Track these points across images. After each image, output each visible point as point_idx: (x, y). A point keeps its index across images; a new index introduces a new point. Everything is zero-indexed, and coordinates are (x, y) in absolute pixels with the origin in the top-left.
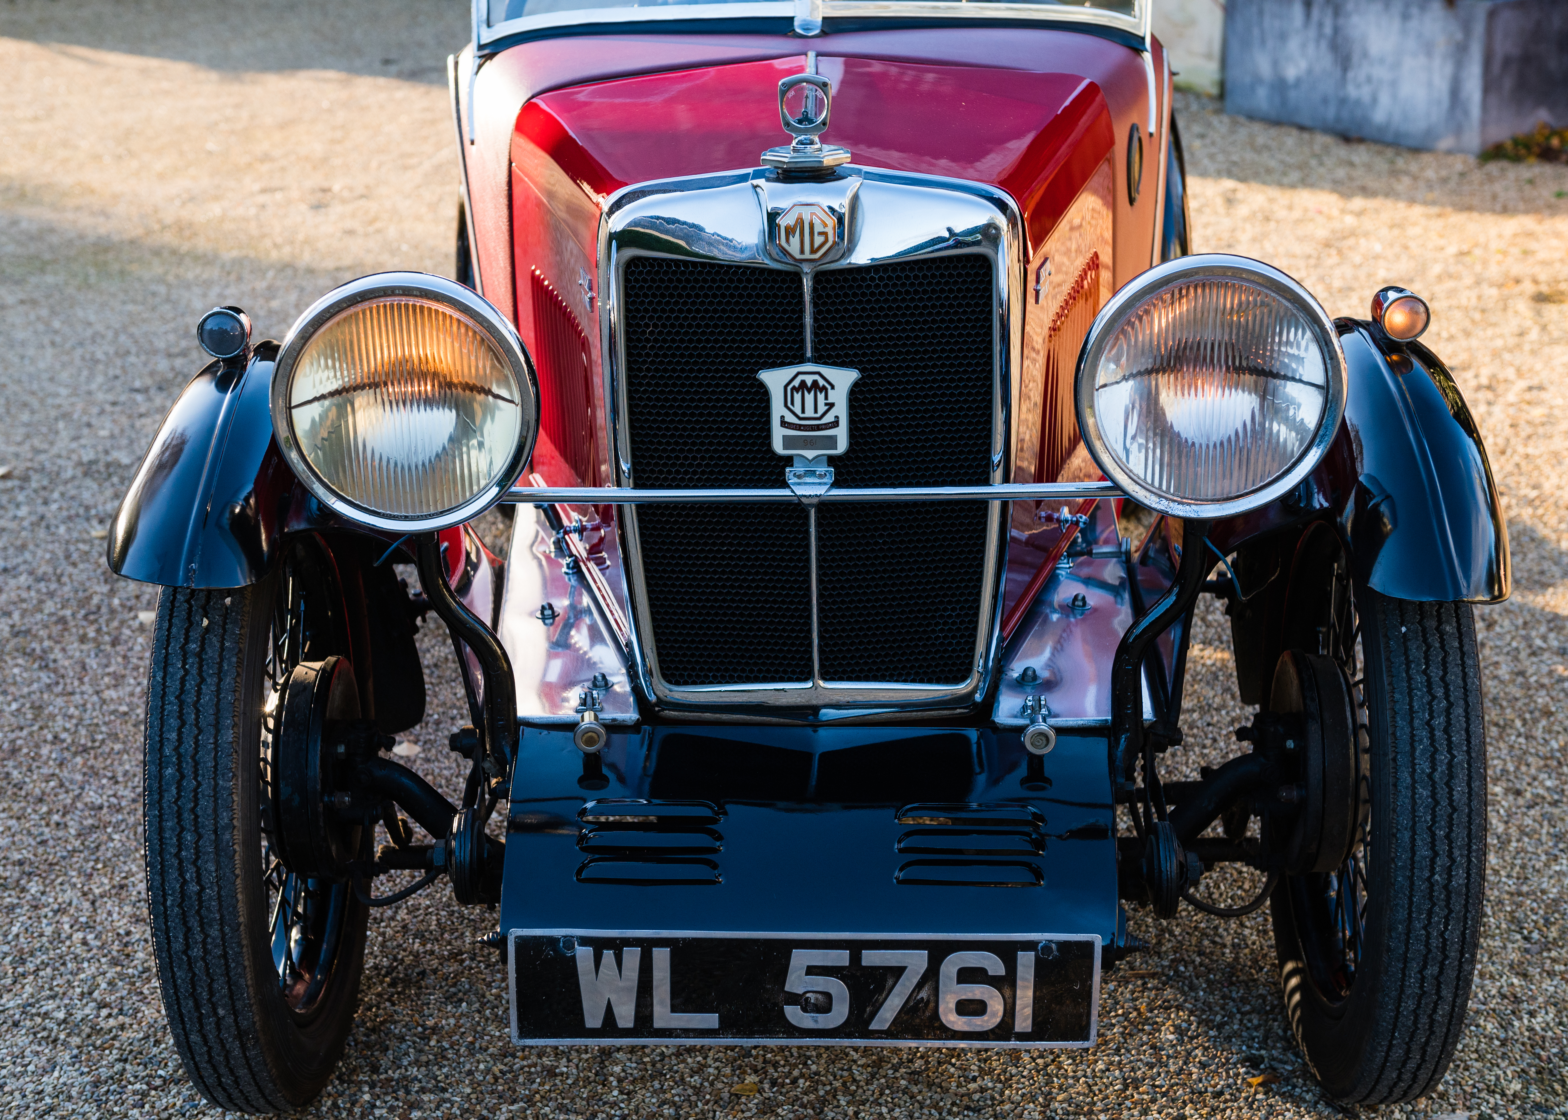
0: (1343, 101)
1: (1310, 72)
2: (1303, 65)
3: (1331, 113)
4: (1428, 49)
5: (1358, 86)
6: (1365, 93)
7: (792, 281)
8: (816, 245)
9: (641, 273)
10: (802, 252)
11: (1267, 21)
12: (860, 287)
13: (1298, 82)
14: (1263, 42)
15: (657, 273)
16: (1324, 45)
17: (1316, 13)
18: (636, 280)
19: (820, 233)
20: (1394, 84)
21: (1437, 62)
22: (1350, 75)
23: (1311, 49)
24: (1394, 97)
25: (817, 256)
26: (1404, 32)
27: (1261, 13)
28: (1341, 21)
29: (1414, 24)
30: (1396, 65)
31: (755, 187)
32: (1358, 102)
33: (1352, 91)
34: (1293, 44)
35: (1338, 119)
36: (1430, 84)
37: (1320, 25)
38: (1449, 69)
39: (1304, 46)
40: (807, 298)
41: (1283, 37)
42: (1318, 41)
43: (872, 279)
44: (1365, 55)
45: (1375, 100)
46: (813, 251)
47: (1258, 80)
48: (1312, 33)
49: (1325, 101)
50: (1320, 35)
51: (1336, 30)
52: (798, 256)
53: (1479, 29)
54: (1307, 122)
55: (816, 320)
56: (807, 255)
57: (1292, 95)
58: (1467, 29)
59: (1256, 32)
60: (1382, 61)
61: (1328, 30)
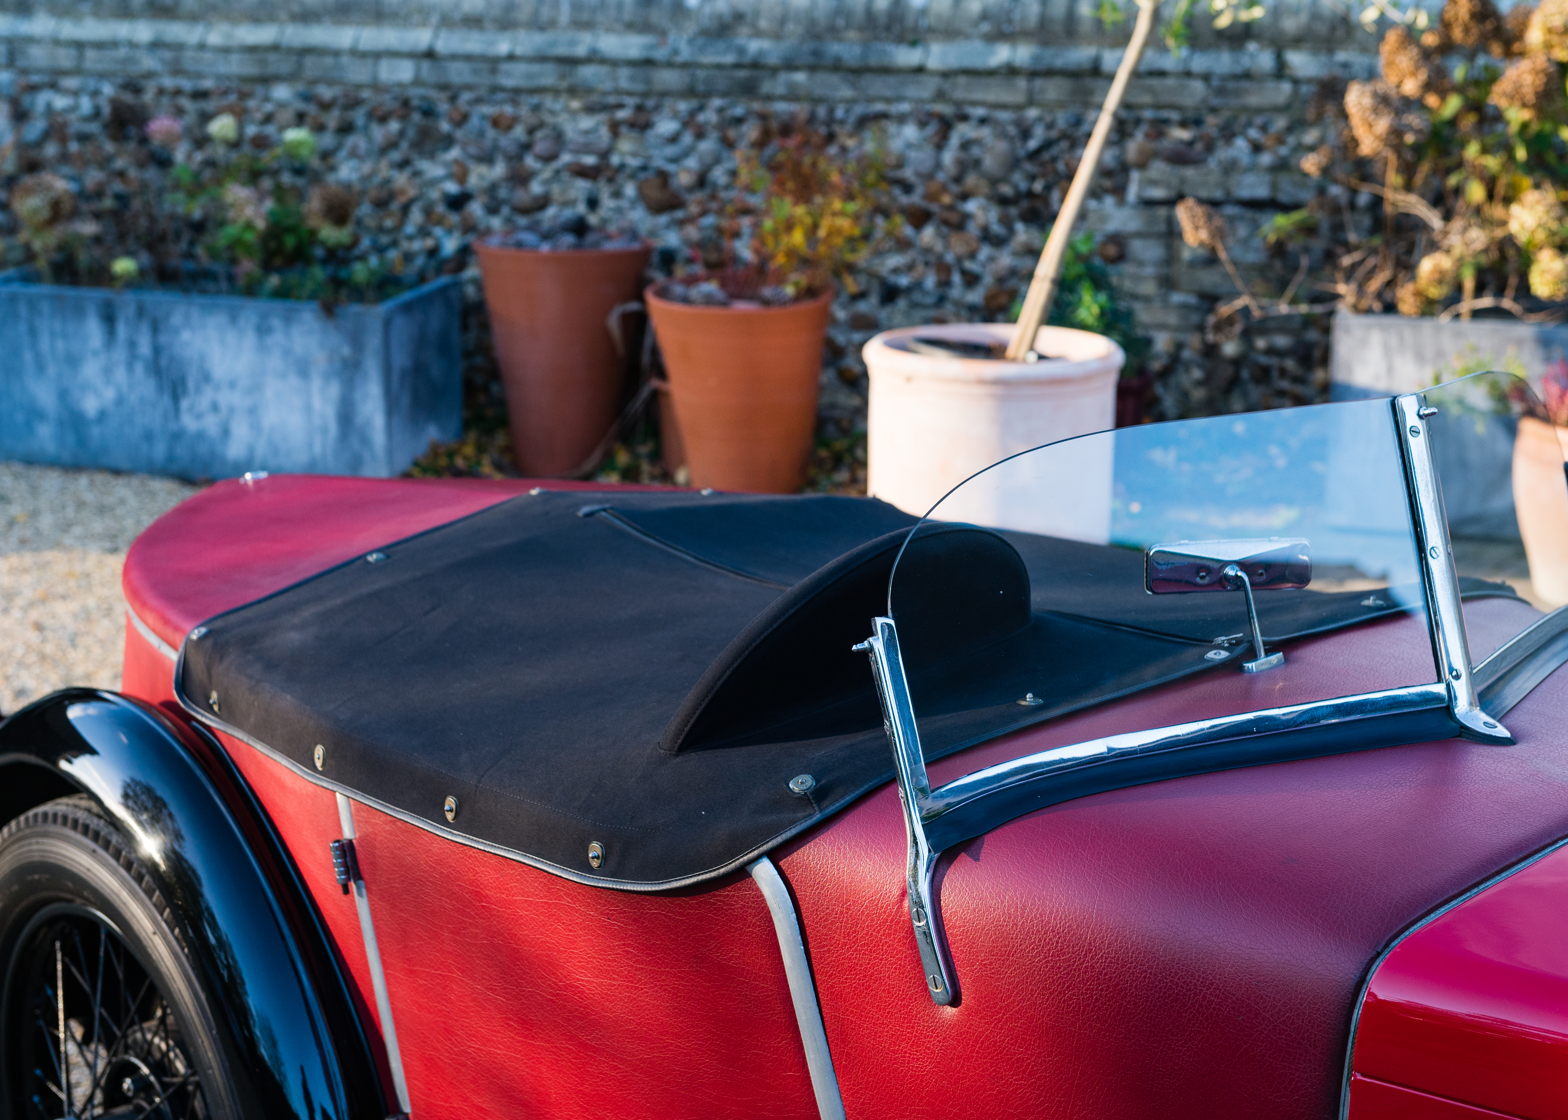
0: (177, 436)
1: (120, 401)
2: (109, 394)
3: (159, 451)
4: (303, 370)
5: (199, 416)
6: (211, 424)
11: (44, 343)
13: (102, 416)
14: (41, 368)
16: (139, 368)
17: (122, 330)
20: (253, 412)
21: (316, 383)
22: (185, 404)
23: (120, 374)
24: (256, 427)
26: (262, 348)
27: (33, 332)
28: (163, 339)
29: (277, 338)
30: (256, 388)
32: (200, 436)
33: (189, 423)
34: (91, 370)
35: (171, 458)
36: (308, 409)
37: (132, 345)
38: (334, 390)
39: (107, 371)
41: (73, 361)
42: (130, 366)
44: (206, 378)
45: (226, 432)
47: (35, 414)
48: (120, 354)
49: (149, 436)
50: (133, 357)
51: (157, 350)
53: (374, 341)
54: (123, 464)
57: (95, 432)
58: (357, 342)
59: (28, 356)
60: (232, 385)
61: (145, 348)
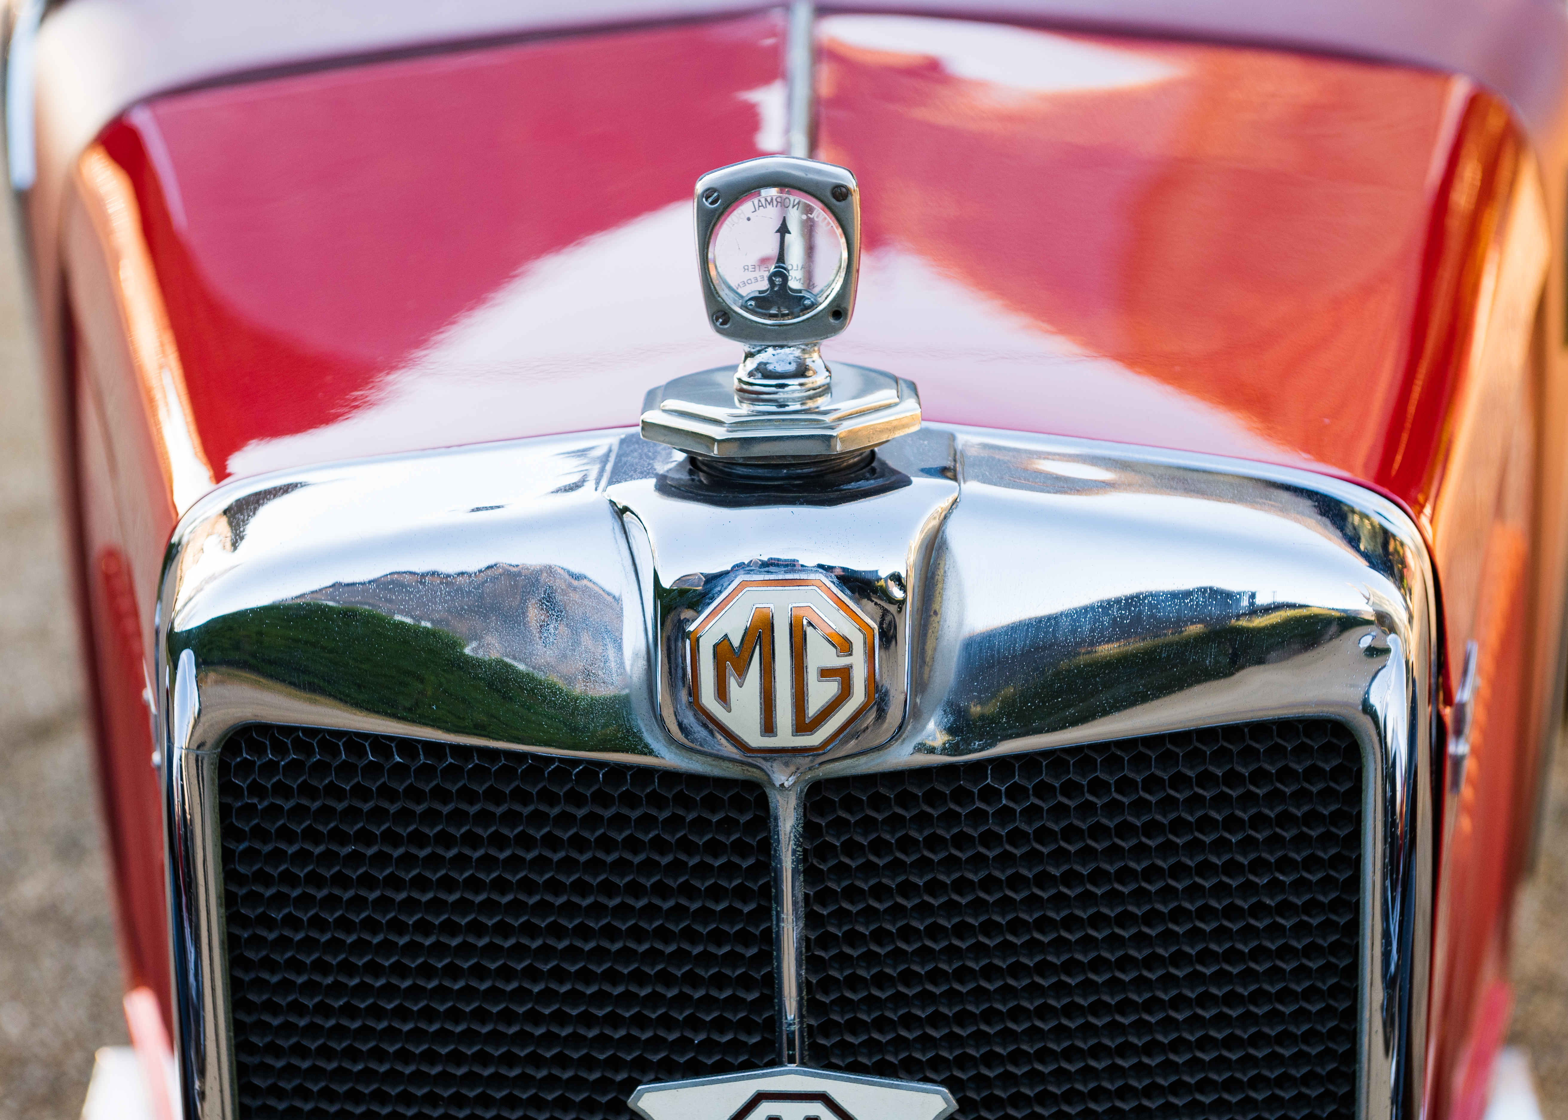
7: (738, 803)
8: (814, 707)
9: (270, 767)
10: (769, 727)
12: (950, 818)
15: (321, 768)
18: (256, 789)
19: (825, 673)
25: (815, 739)
31: (621, 512)
40: (787, 862)
43: (989, 794)
46: (803, 726)
52: (755, 739)
55: (811, 919)
56: (785, 737)
